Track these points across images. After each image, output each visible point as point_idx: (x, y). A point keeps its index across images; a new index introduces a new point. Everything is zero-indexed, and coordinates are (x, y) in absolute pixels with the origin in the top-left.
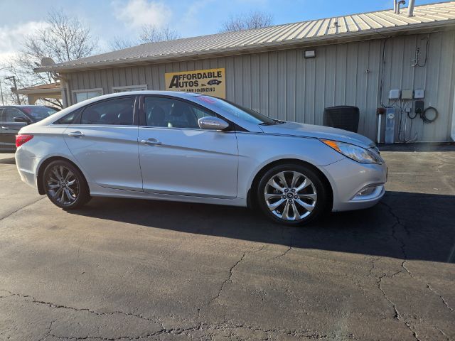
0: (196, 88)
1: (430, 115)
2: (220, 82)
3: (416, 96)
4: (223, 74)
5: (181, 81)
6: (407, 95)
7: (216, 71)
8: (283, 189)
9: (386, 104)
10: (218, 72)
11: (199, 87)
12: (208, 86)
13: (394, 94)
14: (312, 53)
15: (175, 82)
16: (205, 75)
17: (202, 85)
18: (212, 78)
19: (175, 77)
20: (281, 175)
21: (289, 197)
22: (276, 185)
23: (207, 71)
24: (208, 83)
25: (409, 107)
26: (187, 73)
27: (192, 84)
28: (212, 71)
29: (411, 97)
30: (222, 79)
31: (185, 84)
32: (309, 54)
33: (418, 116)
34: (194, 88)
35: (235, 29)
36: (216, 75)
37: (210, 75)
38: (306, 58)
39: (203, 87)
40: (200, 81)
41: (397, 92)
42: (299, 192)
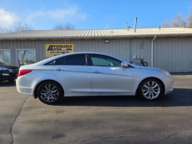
0: (61, 51)
1: (145, 64)
2: (72, 49)
3: (141, 58)
4: (73, 46)
5: (53, 48)
6: (138, 58)
7: (70, 45)
8: (148, 88)
9: (132, 60)
10: (71, 46)
11: (62, 51)
12: (66, 51)
13: (134, 57)
14: (107, 41)
15: (50, 48)
16: (65, 46)
17: (63, 50)
18: (68, 48)
19: (50, 46)
20: (148, 83)
21: (150, 91)
22: (146, 87)
23: (65, 45)
24: (66, 50)
25: (139, 61)
26: (56, 45)
27: (58, 50)
28: (68, 45)
29: (139, 58)
30: (73, 48)
31: (55, 49)
32: (106, 41)
33: (142, 64)
34: (59, 51)
35: (60, 28)
36: (70, 46)
37: (67, 46)
38: (106, 43)
39: (64, 51)
40: (63, 49)
41: (135, 56)
42: (154, 89)
